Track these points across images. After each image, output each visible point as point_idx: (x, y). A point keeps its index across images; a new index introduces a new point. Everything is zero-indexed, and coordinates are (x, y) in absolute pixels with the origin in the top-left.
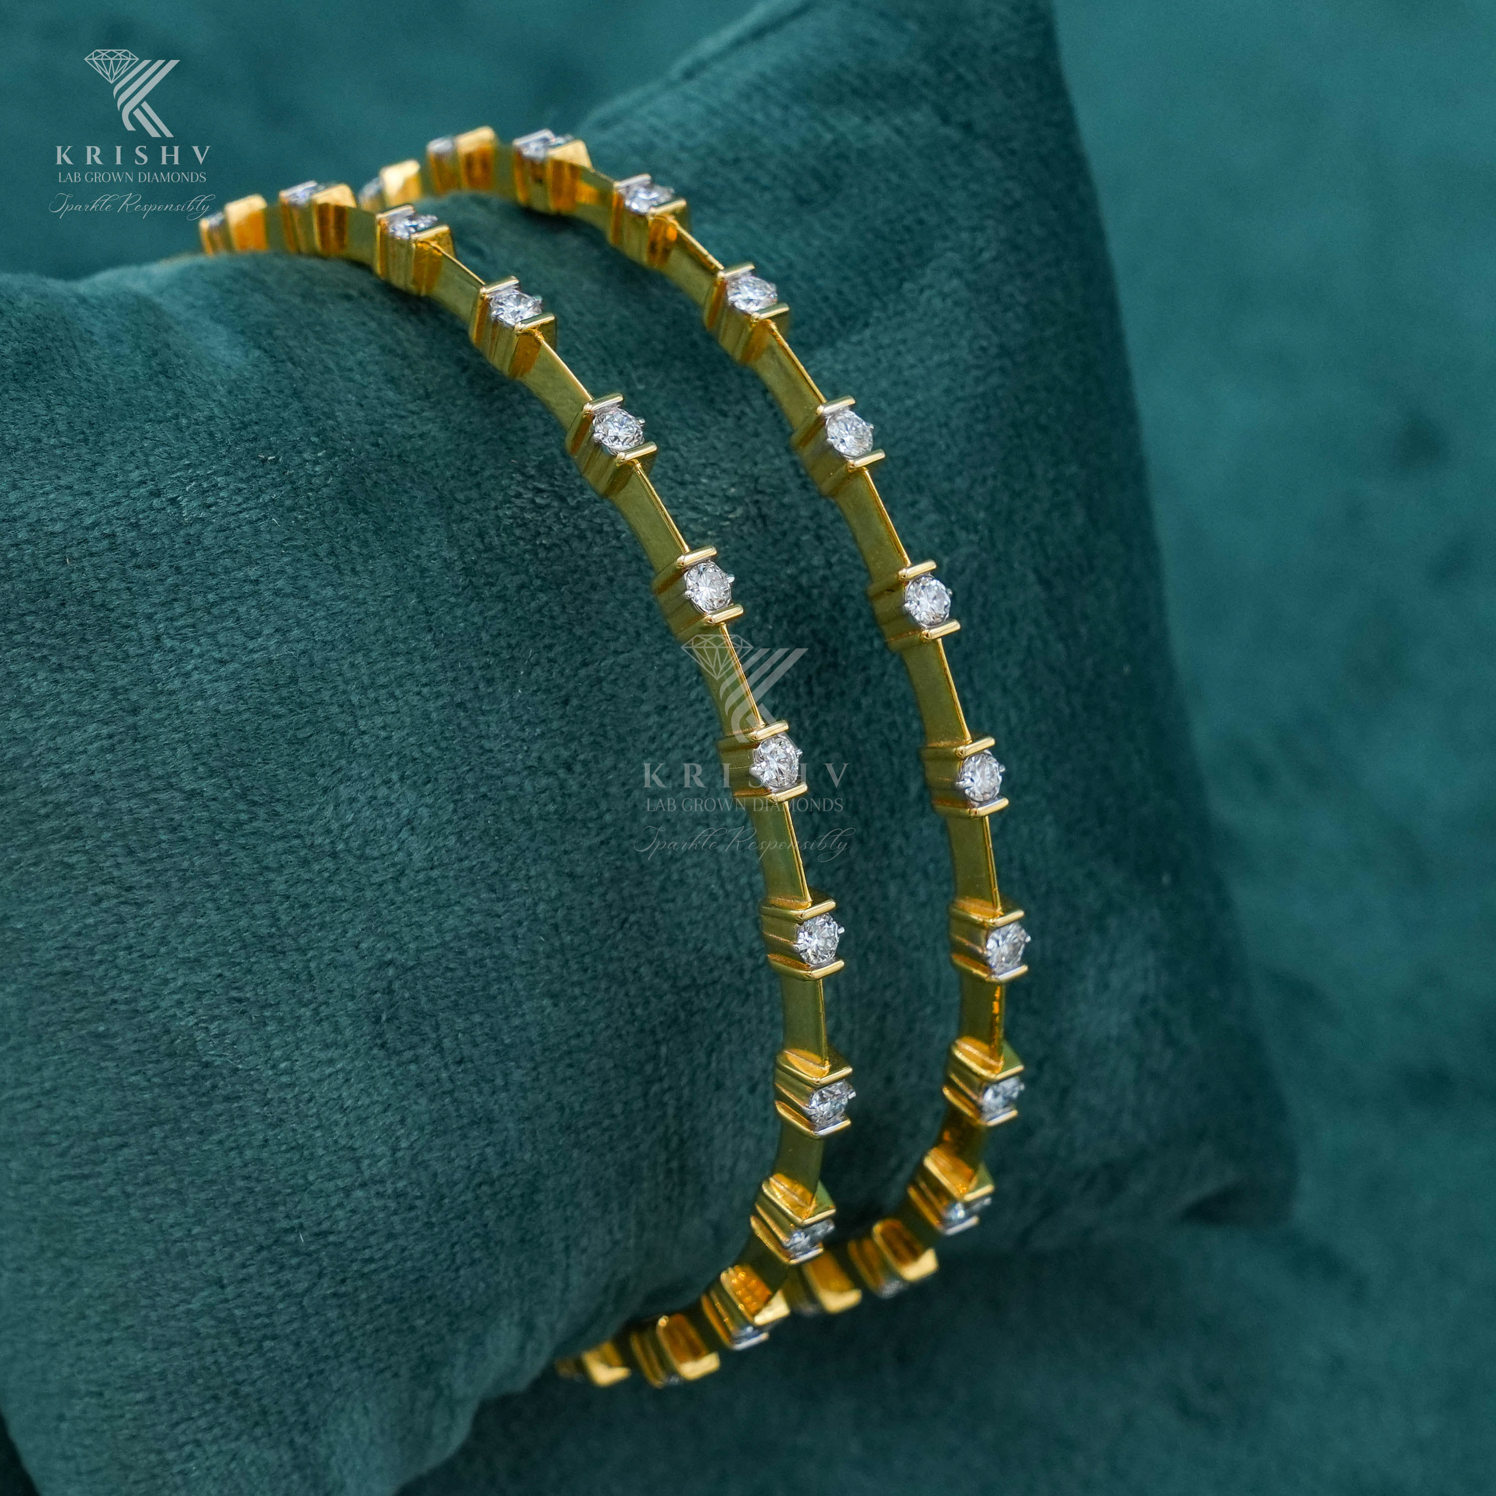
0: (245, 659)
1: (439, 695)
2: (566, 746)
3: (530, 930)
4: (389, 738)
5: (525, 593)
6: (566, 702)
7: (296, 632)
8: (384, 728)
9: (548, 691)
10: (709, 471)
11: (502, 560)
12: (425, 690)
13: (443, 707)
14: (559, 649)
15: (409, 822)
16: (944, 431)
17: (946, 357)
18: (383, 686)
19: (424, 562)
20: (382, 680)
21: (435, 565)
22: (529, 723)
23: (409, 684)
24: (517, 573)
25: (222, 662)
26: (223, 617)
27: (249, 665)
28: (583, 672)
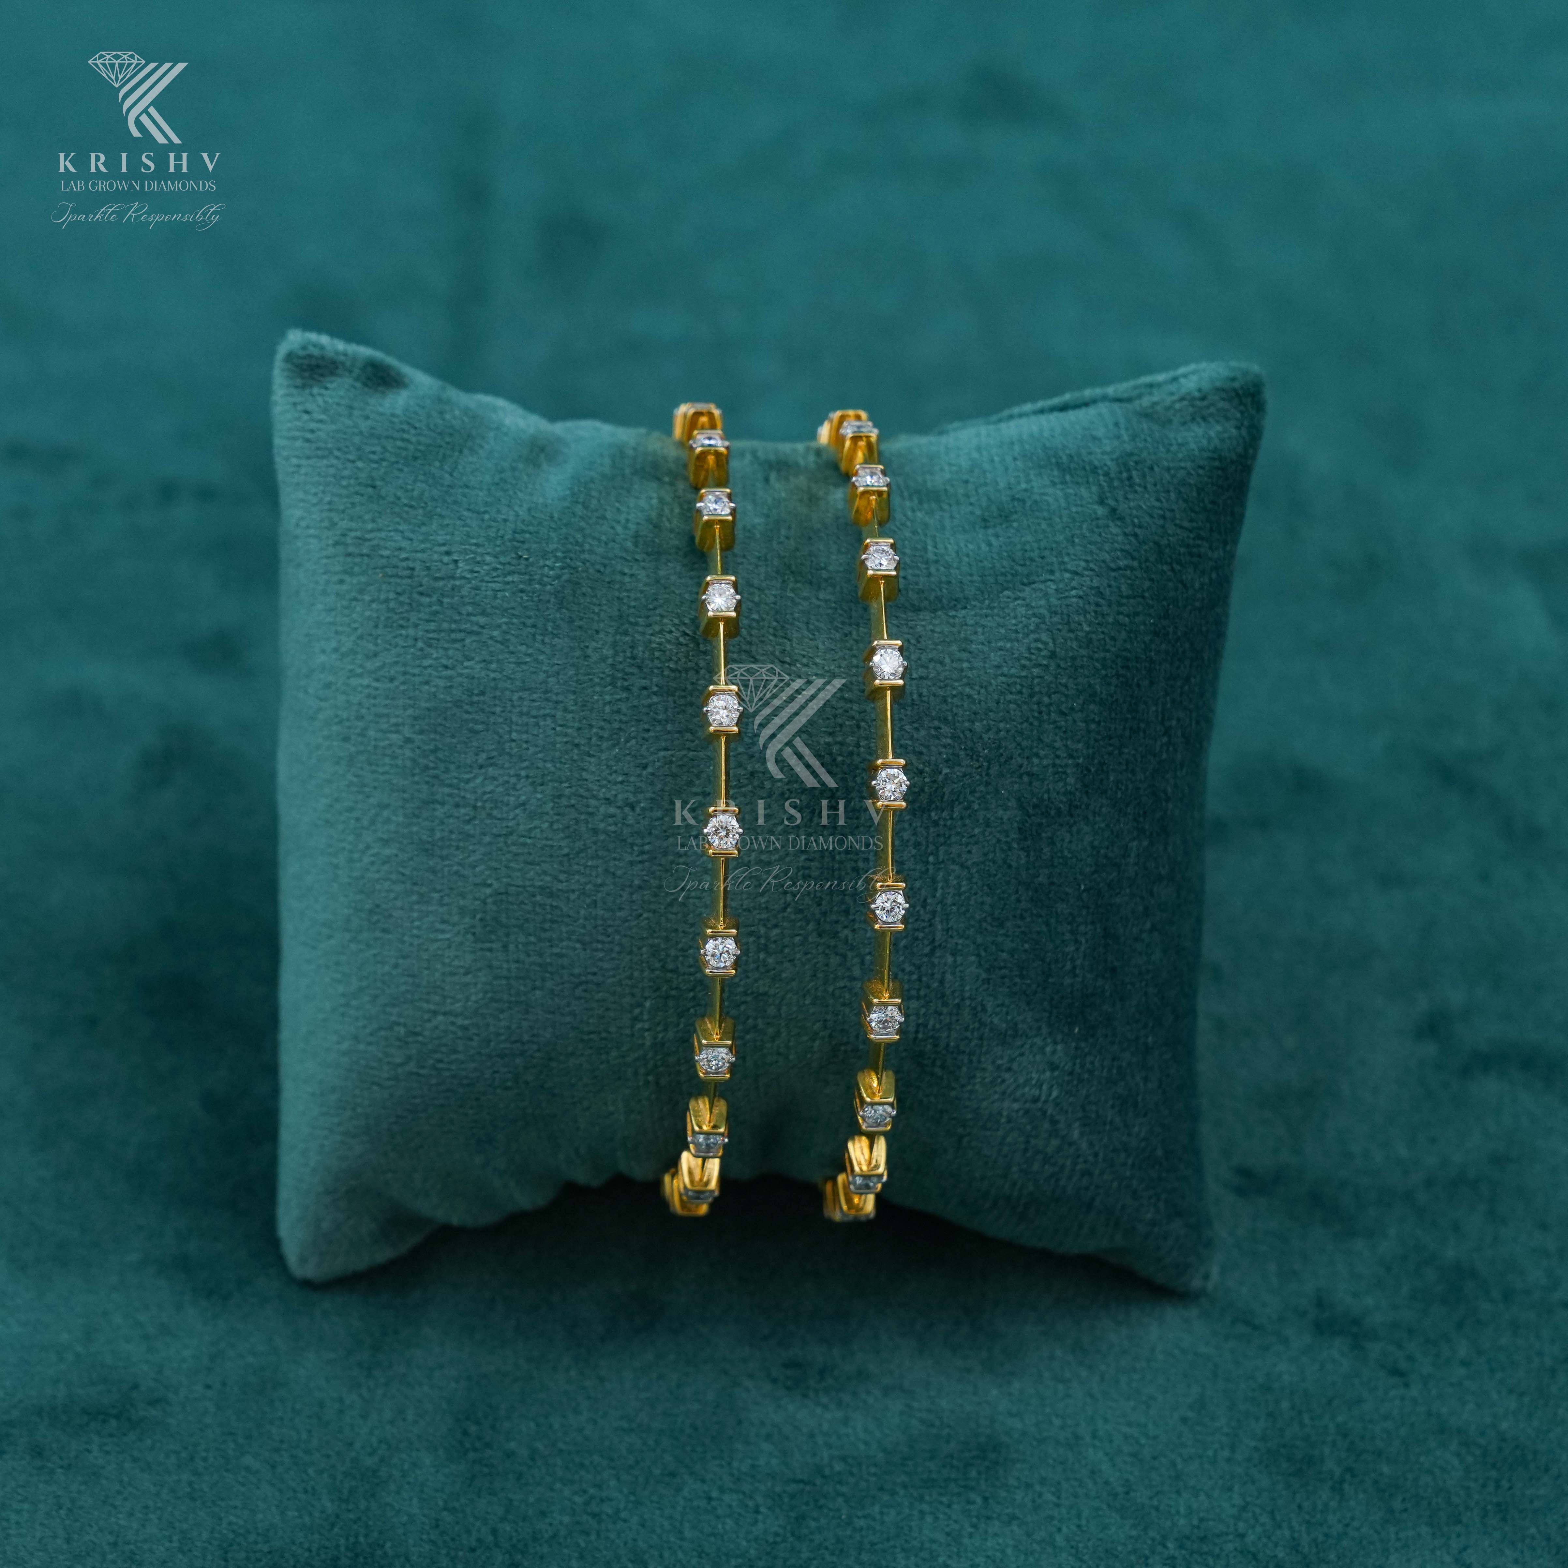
0: (460, 671)
1: (566, 735)
2: (634, 794)
3: (579, 898)
4: (527, 749)
5: (645, 692)
6: (645, 767)
7: (494, 666)
8: (526, 742)
9: (635, 756)
10: (805, 661)
11: (639, 667)
12: (558, 729)
13: (566, 743)
14: (652, 734)
15: (523, 804)
16: (983, 691)
17: (1008, 645)
18: (535, 717)
19: (589, 652)
20: (534, 713)
21: (595, 657)
22: (616, 772)
23: (549, 721)
24: (644, 678)
25: (446, 667)
26: (455, 641)
27: (461, 675)
28: (662, 753)
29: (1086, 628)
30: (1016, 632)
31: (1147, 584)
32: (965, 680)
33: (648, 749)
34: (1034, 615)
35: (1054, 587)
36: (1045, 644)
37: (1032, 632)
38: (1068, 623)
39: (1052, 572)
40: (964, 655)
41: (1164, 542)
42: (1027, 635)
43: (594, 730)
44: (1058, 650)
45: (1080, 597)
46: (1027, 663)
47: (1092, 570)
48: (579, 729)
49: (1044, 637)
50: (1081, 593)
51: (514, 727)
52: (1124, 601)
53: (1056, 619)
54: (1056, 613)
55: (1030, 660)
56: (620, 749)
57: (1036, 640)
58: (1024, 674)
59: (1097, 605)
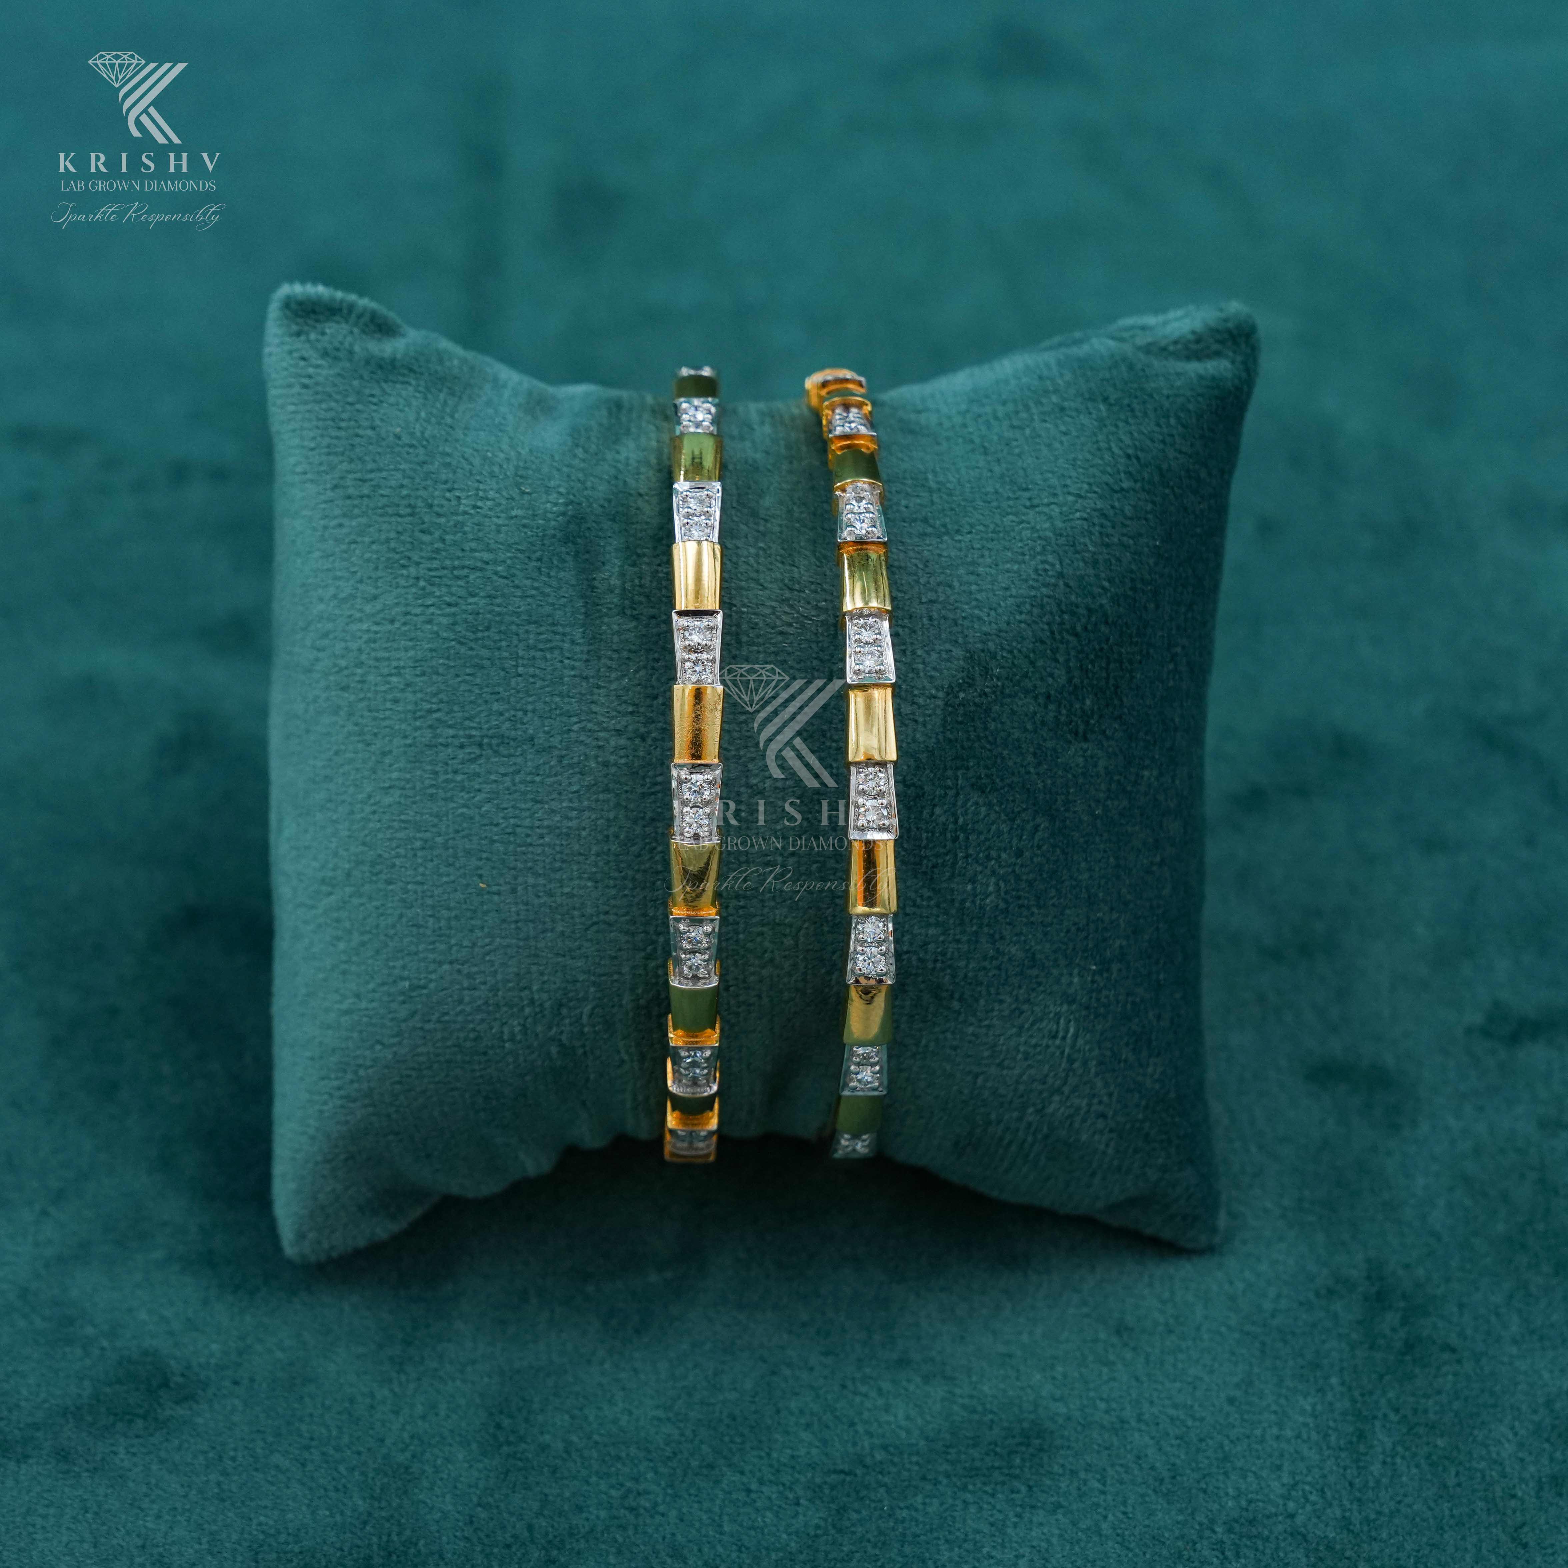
29: (1091, 548)
30: (1023, 554)
31: (1149, 507)
32: (974, 603)
33: (658, 680)
34: (1040, 538)
35: (1057, 510)
36: (1053, 565)
37: (1039, 554)
38: (1074, 545)
39: (1055, 495)
40: (972, 578)
41: (1165, 466)
42: (1033, 557)
43: (603, 661)
44: (1065, 571)
45: (1085, 519)
46: (1035, 584)
47: (1095, 492)
48: (587, 661)
49: (1050, 558)
50: (1085, 515)
51: (520, 662)
52: (1128, 522)
53: (1062, 541)
54: (1061, 535)
55: (1037, 581)
56: (630, 679)
57: (1043, 562)
58: (1033, 593)
59: (1102, 526)
